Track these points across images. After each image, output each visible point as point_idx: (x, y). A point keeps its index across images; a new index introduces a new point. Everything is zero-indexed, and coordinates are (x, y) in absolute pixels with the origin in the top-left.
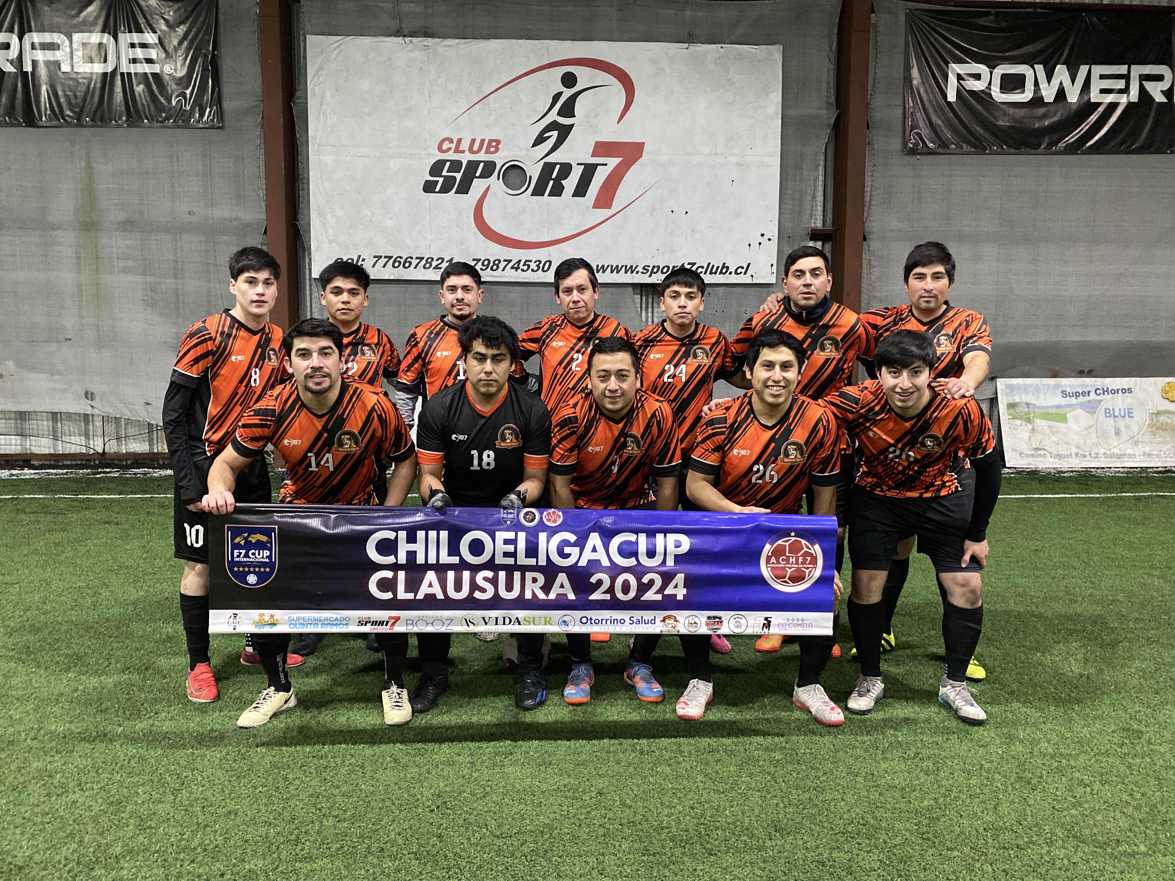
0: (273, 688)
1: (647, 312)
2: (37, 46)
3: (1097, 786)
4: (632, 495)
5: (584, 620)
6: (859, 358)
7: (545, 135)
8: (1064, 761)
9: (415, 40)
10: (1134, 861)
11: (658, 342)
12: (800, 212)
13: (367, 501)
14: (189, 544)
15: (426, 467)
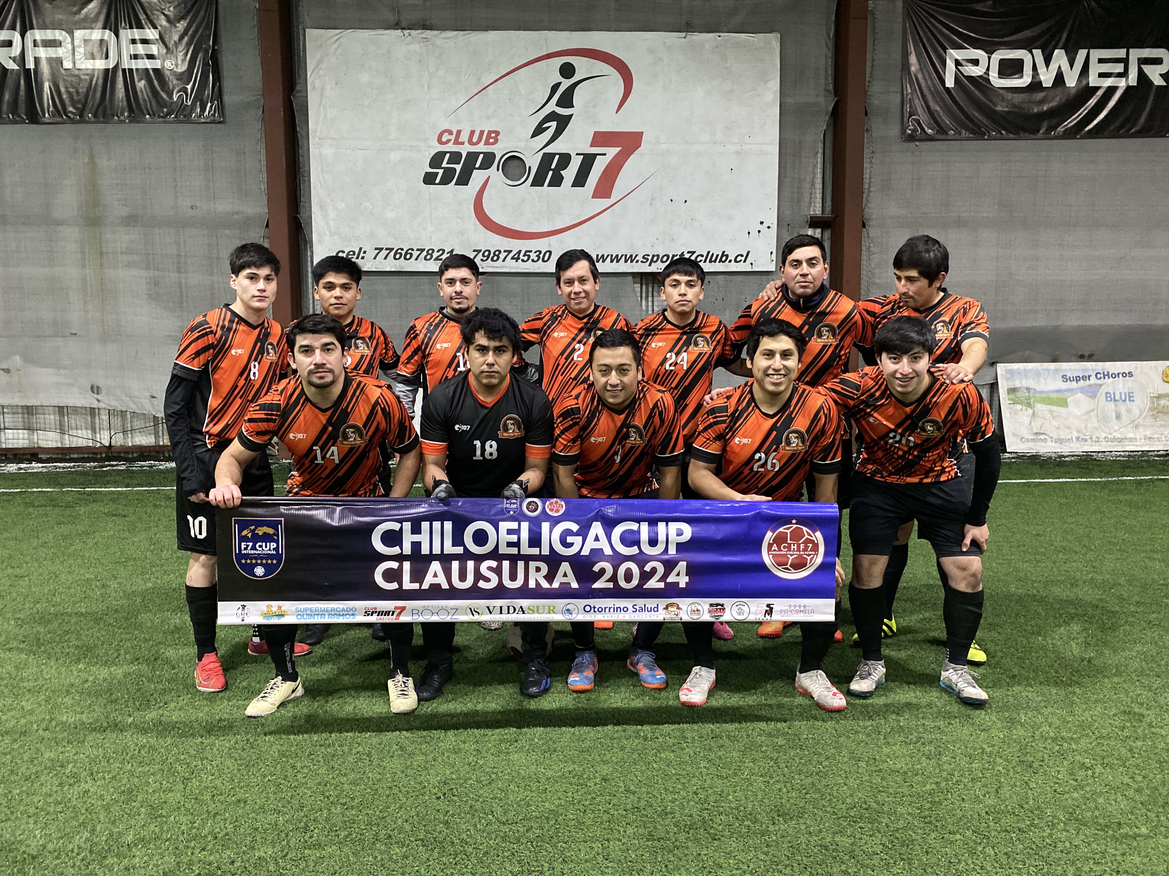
0: (280, 678)
1: (647, 301)
2: (39, 43)
3: (1099, 769)
4: (635, 484)
5: (588, 609)
6: (855, 345)
7: (545, 126)
8: (1065, 744)
9: (414, 32)
10: (1135, 844)
11: (659, 330)
12: (799, 200)
13: (373, 492)
14: (193, 536)
15: (430, 457)
